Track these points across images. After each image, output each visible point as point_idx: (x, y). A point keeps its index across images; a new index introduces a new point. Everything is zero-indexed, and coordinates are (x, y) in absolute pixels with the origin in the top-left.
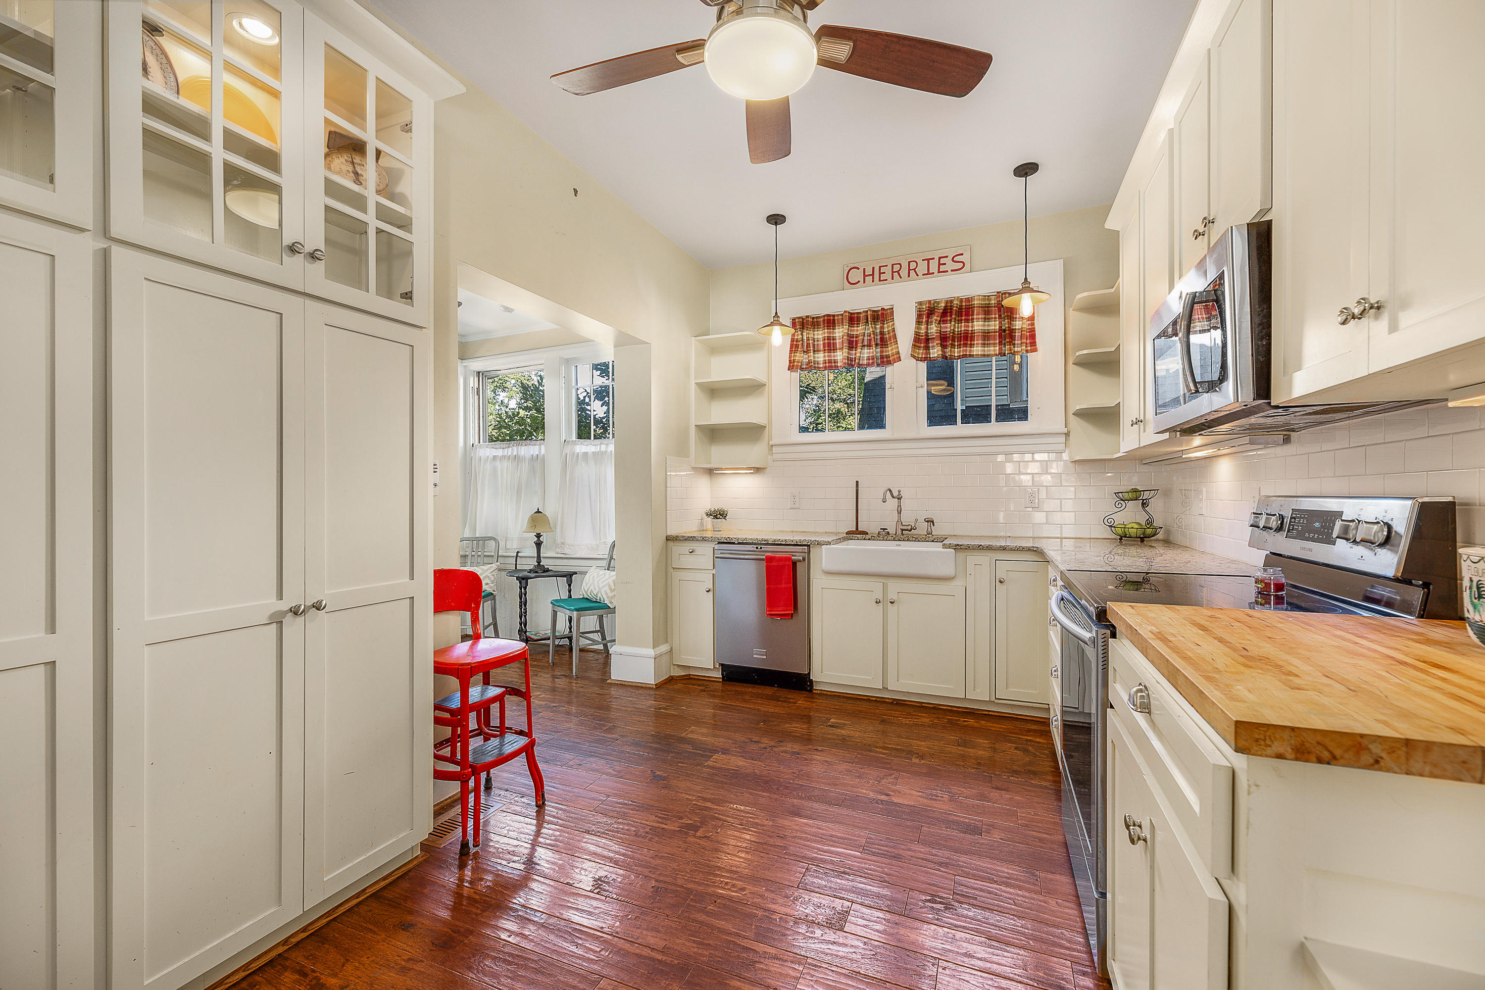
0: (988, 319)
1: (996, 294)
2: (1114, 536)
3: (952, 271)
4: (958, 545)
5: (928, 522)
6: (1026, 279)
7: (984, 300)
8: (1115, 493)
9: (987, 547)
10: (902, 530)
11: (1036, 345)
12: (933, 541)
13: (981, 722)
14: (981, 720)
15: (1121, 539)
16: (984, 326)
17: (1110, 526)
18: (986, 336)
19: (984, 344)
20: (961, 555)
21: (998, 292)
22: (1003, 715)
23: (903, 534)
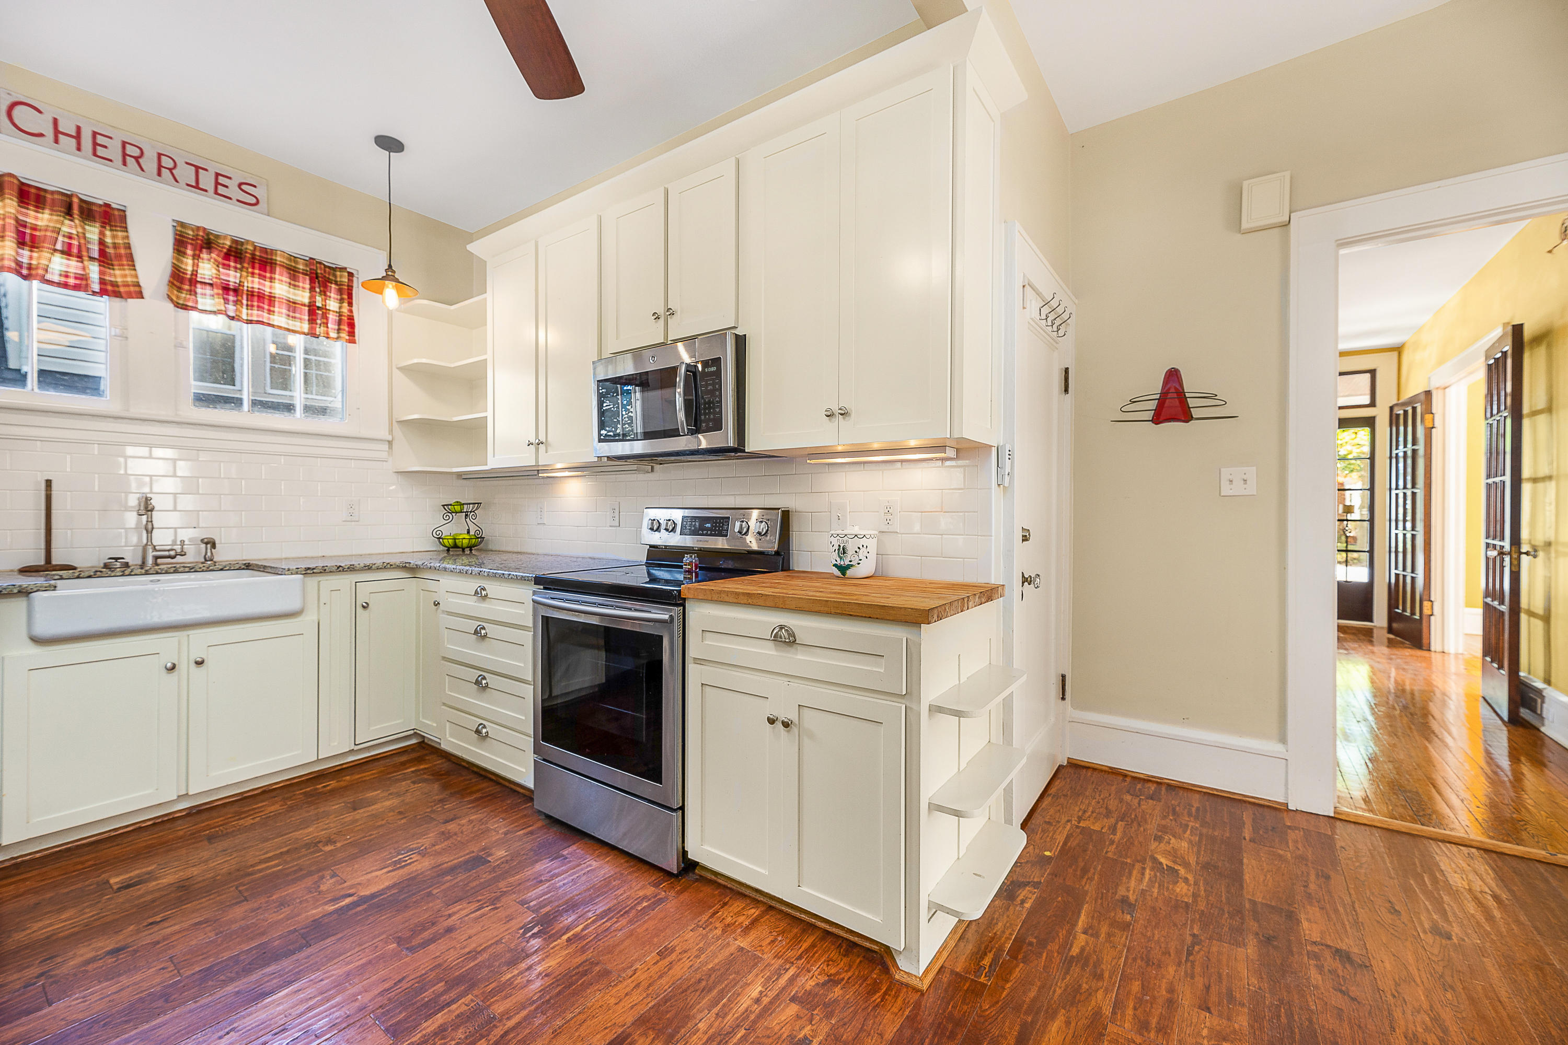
0: (295, 286)
1: (307, 259)
2: (442, 548)
3: (238, 201)
4: (309, 569)
5: (207, 543)
6: (390, 266)
7: (290, 260)
8: (443, 506)
9: (348, 568)
10: (156, 558)
11: (354, 336)
12: (222, 570)
13: (344, 778)
14: (343, 777)
15: (448, 550)
16: (289, 292)
17: (439, 538)
18: (292, 306)
19: (289, 316)
20: (312, 581)
21: (311, 258)
22: (356, 763)
23: (157, 565)
